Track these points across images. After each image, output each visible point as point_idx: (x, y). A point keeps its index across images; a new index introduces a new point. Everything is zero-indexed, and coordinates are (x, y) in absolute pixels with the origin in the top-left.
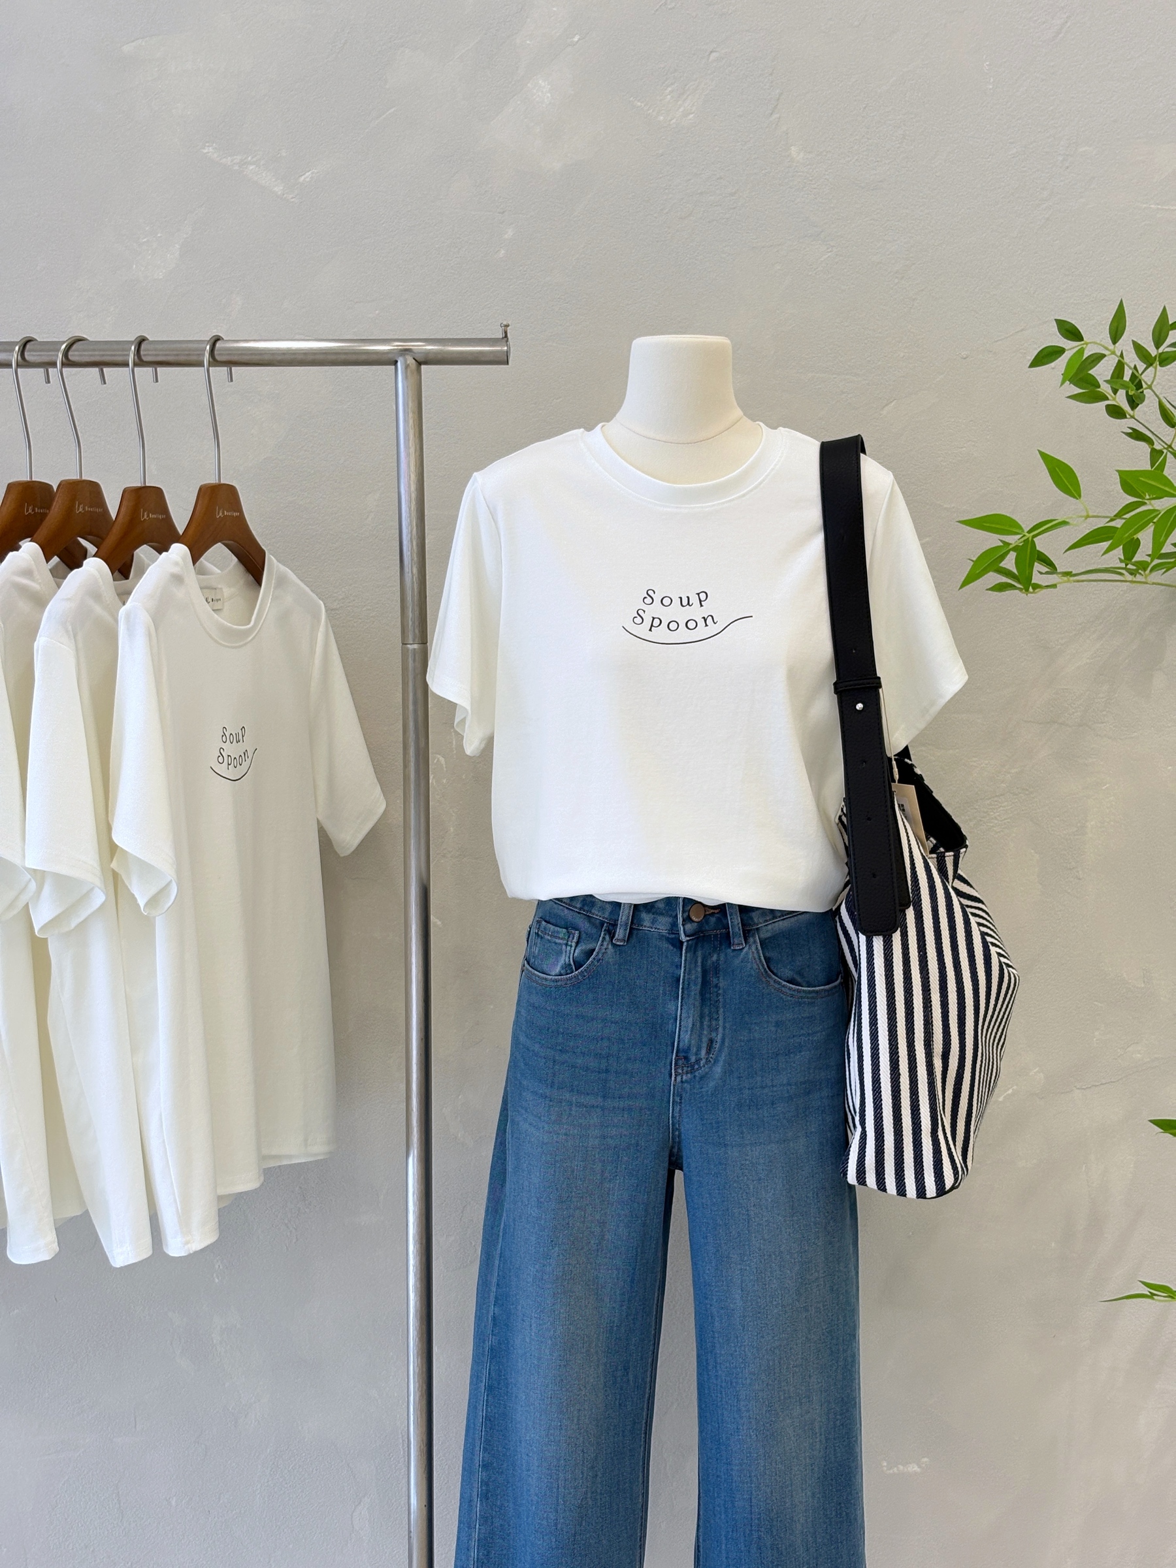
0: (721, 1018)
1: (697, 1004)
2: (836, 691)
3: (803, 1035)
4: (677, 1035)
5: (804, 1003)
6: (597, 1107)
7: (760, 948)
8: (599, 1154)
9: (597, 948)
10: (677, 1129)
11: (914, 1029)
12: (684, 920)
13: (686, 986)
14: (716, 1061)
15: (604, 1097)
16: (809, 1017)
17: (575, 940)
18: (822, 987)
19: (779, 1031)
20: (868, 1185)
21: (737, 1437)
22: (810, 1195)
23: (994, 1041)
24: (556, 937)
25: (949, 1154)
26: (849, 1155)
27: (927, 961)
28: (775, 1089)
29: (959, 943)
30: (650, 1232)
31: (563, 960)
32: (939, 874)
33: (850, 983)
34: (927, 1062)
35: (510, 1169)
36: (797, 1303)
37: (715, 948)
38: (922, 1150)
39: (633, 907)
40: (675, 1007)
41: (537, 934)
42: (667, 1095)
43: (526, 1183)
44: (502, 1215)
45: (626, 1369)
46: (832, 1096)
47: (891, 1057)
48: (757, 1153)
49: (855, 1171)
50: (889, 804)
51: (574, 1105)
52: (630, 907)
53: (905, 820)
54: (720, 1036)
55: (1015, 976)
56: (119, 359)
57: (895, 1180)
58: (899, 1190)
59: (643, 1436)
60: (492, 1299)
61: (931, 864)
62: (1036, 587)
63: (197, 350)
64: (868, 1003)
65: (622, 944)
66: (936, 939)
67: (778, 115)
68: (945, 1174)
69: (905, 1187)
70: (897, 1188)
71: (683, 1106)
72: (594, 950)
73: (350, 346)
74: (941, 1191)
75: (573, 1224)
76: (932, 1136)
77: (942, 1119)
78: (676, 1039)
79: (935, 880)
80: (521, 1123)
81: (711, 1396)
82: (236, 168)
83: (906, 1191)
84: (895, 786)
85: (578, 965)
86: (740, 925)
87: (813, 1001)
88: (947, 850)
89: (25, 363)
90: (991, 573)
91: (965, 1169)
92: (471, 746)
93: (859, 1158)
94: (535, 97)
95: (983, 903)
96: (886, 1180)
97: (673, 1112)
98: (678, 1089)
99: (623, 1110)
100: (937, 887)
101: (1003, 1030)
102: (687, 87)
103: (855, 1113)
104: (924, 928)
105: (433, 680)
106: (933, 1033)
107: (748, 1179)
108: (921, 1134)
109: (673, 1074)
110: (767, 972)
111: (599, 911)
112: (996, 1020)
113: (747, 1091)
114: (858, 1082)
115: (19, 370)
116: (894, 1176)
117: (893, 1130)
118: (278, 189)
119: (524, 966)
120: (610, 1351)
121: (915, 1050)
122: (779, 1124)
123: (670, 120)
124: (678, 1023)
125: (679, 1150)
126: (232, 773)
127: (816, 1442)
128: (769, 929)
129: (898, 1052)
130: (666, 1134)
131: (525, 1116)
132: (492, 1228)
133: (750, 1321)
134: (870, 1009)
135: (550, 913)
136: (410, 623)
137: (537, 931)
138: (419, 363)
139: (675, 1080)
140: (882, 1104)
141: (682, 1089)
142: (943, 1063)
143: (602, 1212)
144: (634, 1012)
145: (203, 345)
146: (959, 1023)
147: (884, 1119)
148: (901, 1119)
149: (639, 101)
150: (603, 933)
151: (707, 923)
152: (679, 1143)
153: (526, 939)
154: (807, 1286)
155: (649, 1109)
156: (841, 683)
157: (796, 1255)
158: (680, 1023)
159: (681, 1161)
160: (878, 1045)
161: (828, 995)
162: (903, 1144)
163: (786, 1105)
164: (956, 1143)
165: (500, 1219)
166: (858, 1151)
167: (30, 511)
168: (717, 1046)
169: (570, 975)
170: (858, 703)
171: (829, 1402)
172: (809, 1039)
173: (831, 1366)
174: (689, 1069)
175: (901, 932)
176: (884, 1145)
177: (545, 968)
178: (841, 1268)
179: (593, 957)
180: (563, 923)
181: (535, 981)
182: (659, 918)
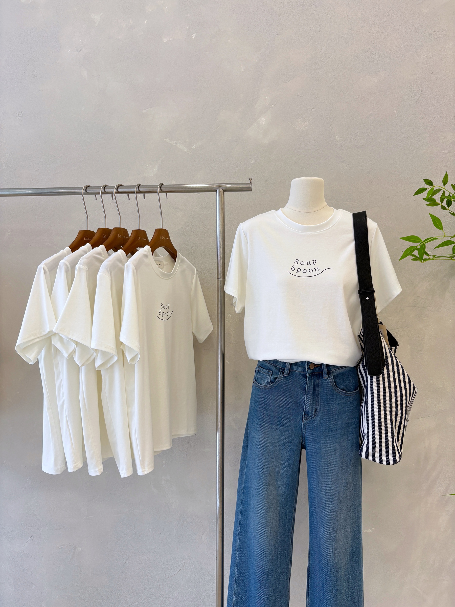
0: (320, 401)
1: (312, 397)
4: (305, 407)
5: (347, 397)
6: (278, 429)
7: (333, 379)
8: (278, 444)
9: (278, 377)
11: (386, 408)
12: (308, 369)
13: (308, 390)
14: (318, 416)
15: (280, 426)
16: (349, 402)
17: (271, 374)
18: (353, 392)
19: (339, 406)
20: (369, 459)
24: (265, 373)
25: (398, 450)
26: (363, 450)
27: (391, 384)
28: (337, 425)
29: (401, 378)
31: (267, 380)
34: (390, 418)
37: (318, 379)
38: (389, 449)
39: (290, 364)
40: (304, 397)
41: (258, 371)
42: (301, 426)
43: (254, 453)
45: (286, 513)
47: (379, 417)
48: (331, 446)
49: (365, 454)
50: (378, 331)
51: (270, 428)
54: (319, 407)
56: (133, 191)
61: (391, 352)
63: (155, 188)
65: (286, 376)
68: (396, 457)
69: (382, 461)
70: (379, 461)
71: (306, 430)
72: (277, 378)
73: (202, 186)
74: (395, 462)
76: (392, 444)
78: (304, 408)
80: (253, 433)
82: (174, 144)
84: (379, 325)
85: (272, 382)
86: (326, 371)
87: (350, 396)
88: (394, 345)
90: (410, 256)
92: (238, 310)
93: (366, 450)
94: (260, 123)
96: (376, 458)
97: (303, 432)
98: (305, 424)
99: (286, 431)
100: (393, 359)
102: (305, 119)
103: (365, 437)
104: (390, 373)
105: (226, 289)
106: (392, 408)
107: (328, 455)
108: (388, 443)
109: (303, 419)
110: (335, 386)
113: (328, 426)
115: (102, 195)
116: (379, 457)
117: (379, 442)
118: (186, 150)
119: (254, 381)
122: (338, 437)
123: (300, 129)
124: (305, 403)
125: (304, 443)
126: (164, 318)
128: (336, 372)
129: (381, 415)
130: (301, 438)
131: (254, 431)
134: (371, 401)
135: (263, 365)
136: (220, 272)
138: (224, 191)
139: (304, 421)
140: (375, 433)
142: (395, 419)
143: (279, 463)
144: (290, 398)
145: (158, 186)
146: (401, 405)
147: (376, 438)
148: (382, 438)
150: (280, 372)
151: (315, 370)
152: (305, 441)
153: (255, 372)
154: (347, 490)
155: (295, 430)
157: (343, 480)
159: (305, 447)
162: (382, 445)
163: (341, 431)
166: (366, 448)
167: (105, 237)
168: (318, 411)
169: (269, 386)
170: (367, 297)
172: (349, 409)
173: (354, 516)
174: (309, 418)
175: (382, 375)
176: (375, 447)
177: (261, 382)
179: (277, 380)
180: (267, 368)
181: (257, 387)
182: (299, 368)
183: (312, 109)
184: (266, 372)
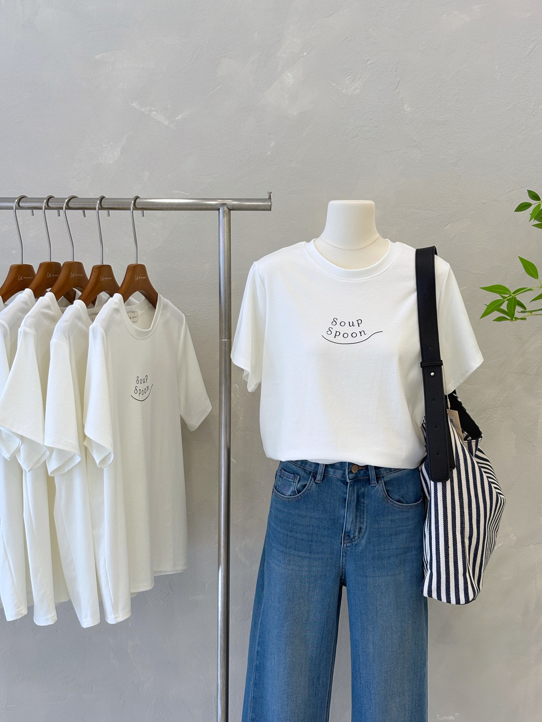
0: (365, 517)
1: (354, 511)
2: (422, 366)
3: (404, 526)
4: (344, 525)
5: (405, 511)
6: (307, 557)
7: (384, 486)
8: (307, 579)
9: (308, 484)
10: (344, 568)
11: (456, 526)
12: (348, 473)
13: (349, 503)
14: (363, 537)
15: (310, 553)
16: (406, 518)
17: (298, 480)
18: (413, 504)
19: (392, 524)
20: (433, 597)
21: (370, 711)
22: (406, 600)
23: (493, 529)
24: (289, 478)
25: (471, 584)
26: (424, 583)
27: (462, 494)
28: (390, 551)
29: (478, 485)
30: (331, 616)
31: (292, 489)
32: (469, 453)
33: (426, 501)
34: (462, 541)
35: (266, 583)
36: (399, 650)
37: (363, 486)
38: (459, 582)
40: (344, 512)
41: (280, 476)
42: (340, 552)
43: (273, 592)
44: (262, 604)
45: (319, 678)
46: (417, 555)
47: (445, 539)
48: (381, 581)
49: (427, 591)
50: (445, 420)
51: (296, 556)
52: (324, 465)
53: (453, 427)
54: (365, 526)
55: (503, 500)
56: (92, 206)
57: (445, 596)
58: (447, 600)
59: (326, 708)
60: (257, 643)
61: (465, 448)
62: (516, 319)
63: (127, 203)
64: (434, 513)
65: (319, 482)
66: (467, 484)
67: (399, 90)
68: (469, 593)
69: (450, 599)
70: (446, 599)
71: (347, 557)
72: (306, 485)
73: (198, 202)
74: (467, 601)
75: (295, 611)
76: (463, 576)
77: (468, 567)
78: (344, 527)
79: (467, 455)
80: (271, 564)
81: (358, 692)
82: (147, 113)
83: (451, 601)
84: (449, 411)
85: (299, 492)
86: (375, 475)
87: (409, 510)
88: (473, 439)
89: (49, 208)
90: (495, 311)
91: (478, 590)
92: (251, 388)
93: (429, 586)
94: (285, 81)
95: (489, 462)
96: (441, 596)
97: (342, 560)
98: (344, 550)
99: (319, 559)
100: (468, 459)
101: (498, 524)
102: (356, 76)
103: (428, 563)
104: (461, 478)
105: (234, 358)
106: (465, 528)
107: (377, 593)
108: (458, 575)
109: (343, 543)
110: (387, 496)
111: (309, 467)
112: (495, 520)
113: (377, 552)
114: (429, 549)
115: (46, 210)
116: (445, 594)
117: (445, 572)
118: (166, 123)
119: (274, 490)
120: (311, 670)
121: (456, 536)
122: (392, 567)
123: (348, 92)
124: (345, 520)
125: (345, 577)
126: (141, 398)
127: (406, 714)
128: (388, 477)
129: (448, 537)
130: (339, 570)
131: (273, 560)
132: (257, 610)
133: (377, 658)
134: (435, 516)
135: (286, 466)
136: (224, 329)
137: (280, 474)
138: (230, 210)
139: (344, 546)
140: (440, 560)
141: (346, 550)
142: (469, 541)
143: (308, 606)
144: (325, 514)
145: (131, 201)
146: (477, 523)
147: (441, 567)
148: (449, 568)
149: (334, 83)
150: (310, 477)
151: (359, 474)
152: (345, 574)
153: (275, 477)
154: (404, 642)
155: (331, 559)
156: (424, 363)
157: (399, 628)
158: (346, 520)
159: (345, 583)
160: (439, 533)
161: (415, 508)
162: (450, 579)
163: (395, 558)
164: (475, 578)
165: (261, 606)
166: (428, 581)
167: (50, 276)
168: (363, 530)
169: (295, 496)
170: (432, 372)
171: (413, 695)
172: (406, 528)
173: (414, 679)
174: (350, 541)
175: (450, 480)
176: (441, 579)
177: (283, 492)
178: (420, 634)
179: (306, 488)
180: (292, 471)
181: (279, 498)
182: (338, 471)
183: (368, 60)
184: (291, 477)
